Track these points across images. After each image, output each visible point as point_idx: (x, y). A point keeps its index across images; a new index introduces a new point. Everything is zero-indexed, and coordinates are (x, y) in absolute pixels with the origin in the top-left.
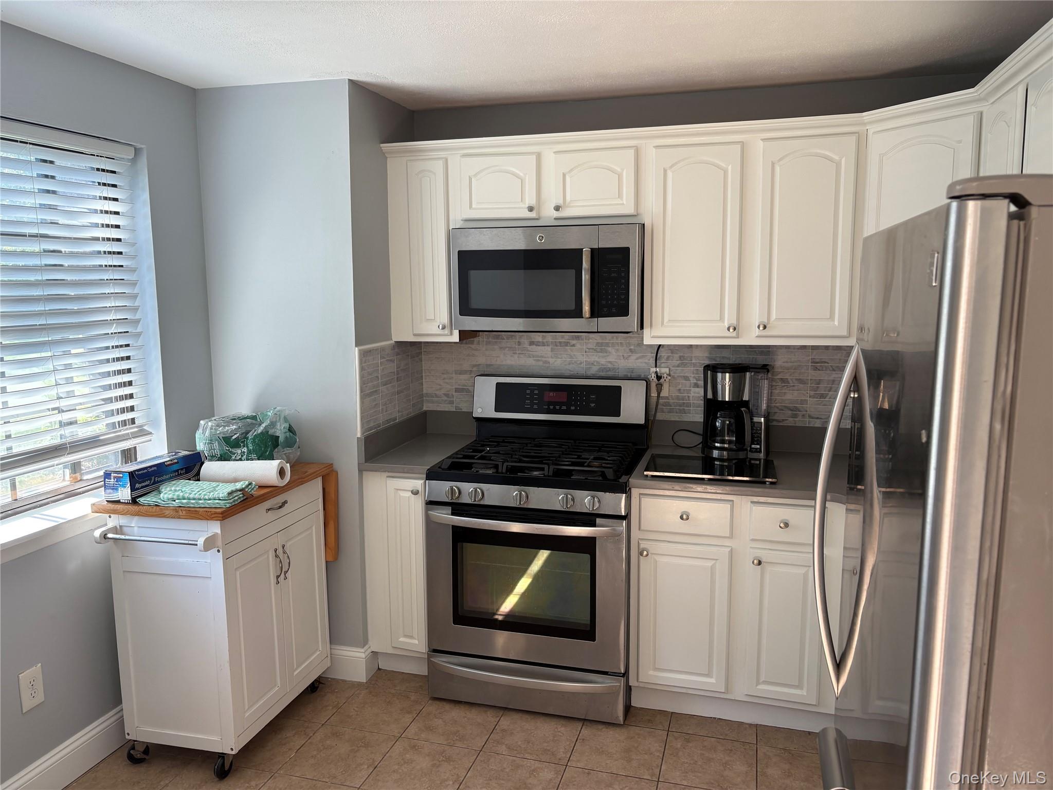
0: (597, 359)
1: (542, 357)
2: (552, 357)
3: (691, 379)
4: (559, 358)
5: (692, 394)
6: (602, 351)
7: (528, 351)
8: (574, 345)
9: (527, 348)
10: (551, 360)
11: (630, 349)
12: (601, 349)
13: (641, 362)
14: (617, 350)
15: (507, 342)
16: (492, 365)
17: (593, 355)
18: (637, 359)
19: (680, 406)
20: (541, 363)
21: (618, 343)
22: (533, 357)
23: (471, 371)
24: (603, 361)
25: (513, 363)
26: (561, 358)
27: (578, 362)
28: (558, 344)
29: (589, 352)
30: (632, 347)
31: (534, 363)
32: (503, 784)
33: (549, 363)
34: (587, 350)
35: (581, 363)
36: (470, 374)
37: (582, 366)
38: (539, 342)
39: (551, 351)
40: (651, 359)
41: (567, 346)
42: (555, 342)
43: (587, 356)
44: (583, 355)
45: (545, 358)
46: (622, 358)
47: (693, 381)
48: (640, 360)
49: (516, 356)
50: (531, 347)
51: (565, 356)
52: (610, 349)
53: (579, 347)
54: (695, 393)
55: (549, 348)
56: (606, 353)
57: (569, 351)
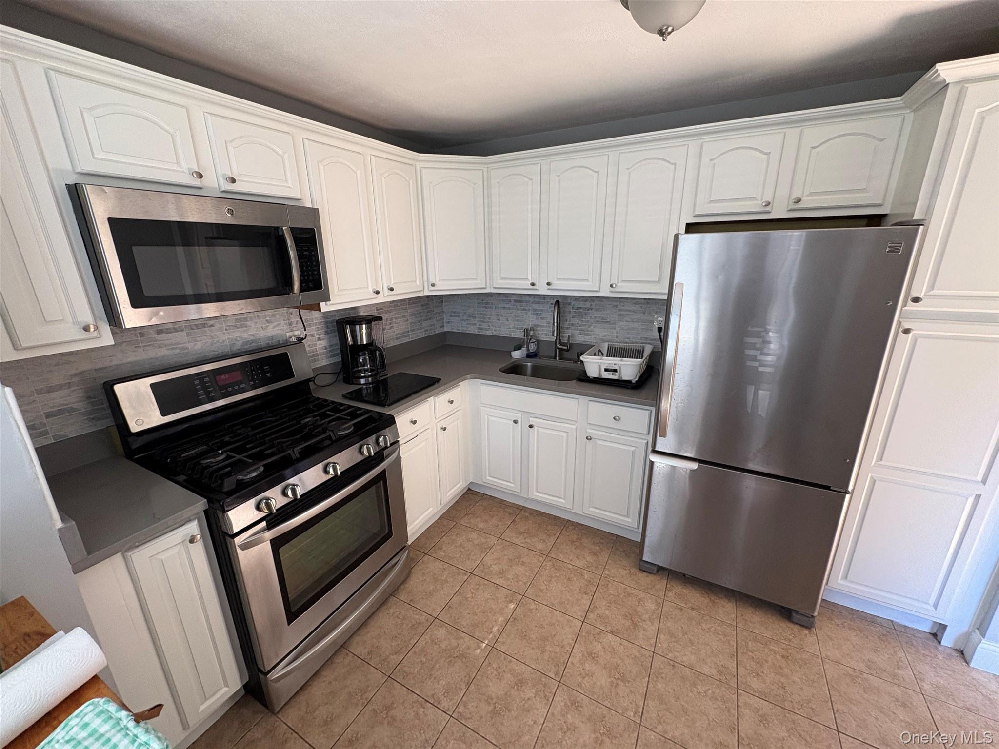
0: (239, 335)
1: (177, 344)
2: (189, 342)
3: (315, 335)
4: (198, 341)
5: (318, 347)
6: (242, 326)
7: (156, 341)
8: (212, 326)
9: (155, 338)
10: (190, 346)
11: (267, 320)
12: (241, 325)
13: (278, 330)
14: (256, 323)
15: (122, 337)
16: (106, 368)
17: (234, 331)
18: (274, 327)
19: (312, 357)
20: (177, 351)
21: (255, 317)
22: (166, 346)
23: (69, 383)
24: (245, 335)
25: (138, 358)
26: (201, 341)
27: (221, 341)
28: (194, 327)
29: (229, 329)
30: (268, 318)
31: (168, 352)
32: (439, 666)
33: (187, 348)
34: (227, 328)
35: (224, 342)
36: (69, 388)
37: (225, 343)
38: (170, 329)
39: (187, 336)
40: (285, 326)
41: (205, 327)
42: (190, 326)
43: (228, 333)
44: (224, 333)
45: (180, 344)
46: (261, 329)
47: (317, 336)
48: (276, 329)
49: (140, 350)
50: (160, 335)
51: (205, 338)
52: (249, 323)
53: (219, 326)
54: (319, 345)
55: (184, 333)
56: (246, 327)
57: (208, 332)
